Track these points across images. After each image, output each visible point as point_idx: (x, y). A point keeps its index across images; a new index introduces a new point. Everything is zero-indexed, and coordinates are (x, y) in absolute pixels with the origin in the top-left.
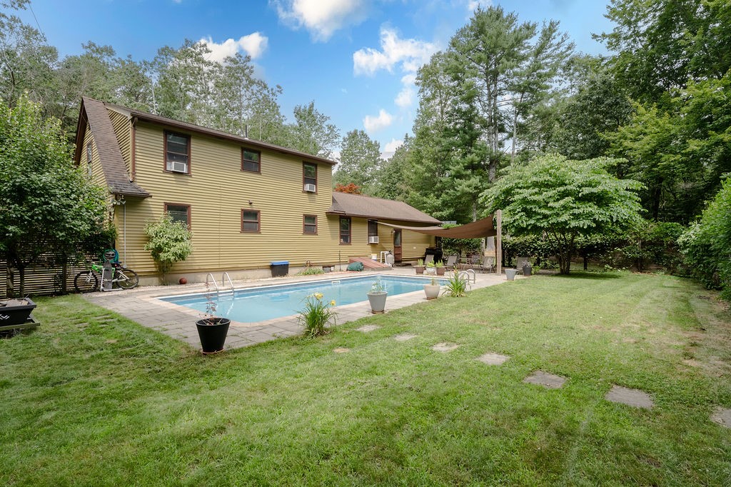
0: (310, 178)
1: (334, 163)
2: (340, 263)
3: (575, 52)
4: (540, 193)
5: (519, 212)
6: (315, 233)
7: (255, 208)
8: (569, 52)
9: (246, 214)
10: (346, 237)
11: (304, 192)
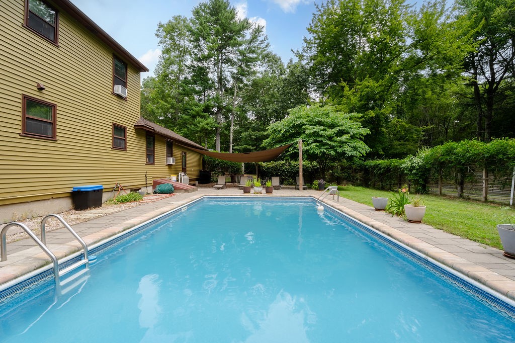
0: (120, 78)
1: (145, 69)
2: (146, 185)
3: (269, 50)
4: (325, 130)
5: (312, 143)
6: (124, 149)
7: (46, 97)
8: (266, 48)
9: (29, 103)
10: (150, 157)
11: (113, 94)
